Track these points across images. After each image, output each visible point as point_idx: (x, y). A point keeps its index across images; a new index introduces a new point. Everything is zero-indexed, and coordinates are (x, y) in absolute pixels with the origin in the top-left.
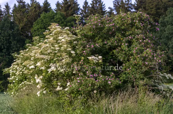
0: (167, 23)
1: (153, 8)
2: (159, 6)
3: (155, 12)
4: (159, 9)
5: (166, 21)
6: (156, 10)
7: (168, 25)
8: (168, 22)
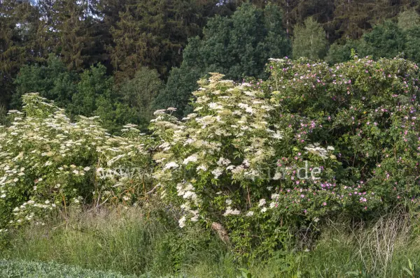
0: (207, 59)
1: (156, 14)
2: (173, 8)
3: (162, 26)
4: (171, 15)
5: (204, 53)
6: (164, 18)
7: (209, 64)
8: (208, 55)
